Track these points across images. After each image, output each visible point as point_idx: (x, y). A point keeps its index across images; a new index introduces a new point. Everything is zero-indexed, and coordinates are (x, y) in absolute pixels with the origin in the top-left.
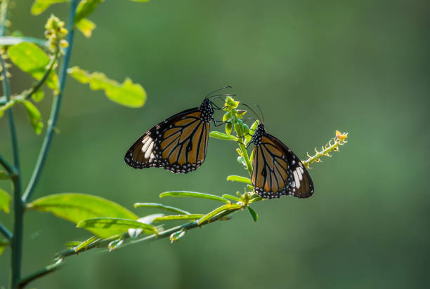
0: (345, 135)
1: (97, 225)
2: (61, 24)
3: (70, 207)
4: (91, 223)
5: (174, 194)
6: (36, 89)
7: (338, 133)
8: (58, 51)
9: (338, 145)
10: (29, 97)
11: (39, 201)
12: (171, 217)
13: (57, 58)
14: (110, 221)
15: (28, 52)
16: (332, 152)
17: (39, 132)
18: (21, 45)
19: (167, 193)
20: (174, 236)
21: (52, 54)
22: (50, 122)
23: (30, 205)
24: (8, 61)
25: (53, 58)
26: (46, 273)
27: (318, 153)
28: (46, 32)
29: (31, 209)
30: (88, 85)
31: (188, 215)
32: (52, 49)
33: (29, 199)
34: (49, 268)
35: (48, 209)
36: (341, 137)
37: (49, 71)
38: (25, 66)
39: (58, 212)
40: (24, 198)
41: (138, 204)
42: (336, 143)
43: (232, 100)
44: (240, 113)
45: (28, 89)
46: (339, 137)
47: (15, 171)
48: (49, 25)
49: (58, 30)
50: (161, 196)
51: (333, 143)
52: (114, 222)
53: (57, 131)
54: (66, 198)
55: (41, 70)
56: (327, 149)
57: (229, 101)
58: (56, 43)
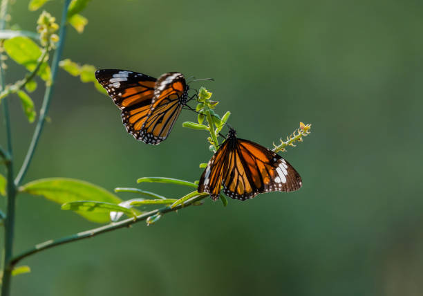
0: (308, 126)
1: (80, 208)
2: (52, 20)
3: (60, 191)
4: (75, 206)
5: (152, 180)
6: (29, 80)
7: (302, 124)
8: (49, 45)
9: (302, 136)
10: (22, 88)
11: (31, 185)
12: (148, 201)
13: (48, 52)
14: (93, 205)
15: (23, 46)
16: (296, 142)
17: (32, 120)
18: (16, 39)
19: (145, 179)
20: (151, 220)
21: (43, 48)
22: (43, 111)
23: (22, 189)
24: (4, 53)
25: (43, 51)
26: (34, 252)
27: (283, 143)
28: (38, 28)
29: (23, 192)
30: (78, 77)
31: (163, 200)
32: (44, 43)
33: (22, 182)
34: (38, 247)
35: (39, 193)
36: (305, 128)
37: (41, 63)
38: (20, 59)
39: (50, 196)
40: (16, 182)
41: (118, 189)
42: (300, 133)
43: (206, 91)
44: (212, 104)
45: (22, 79)
46: (302, 128)
47: (9, 157)
48: (41, 20)
49: (49, 25)
50: (139, 181)
51: (297, 134)
52: (97, 205)
53: (49, 120)
54: (56, 182)
55: (34, 62)
56: (291, 139)
57: (203, 91)
58: (48, 37)
